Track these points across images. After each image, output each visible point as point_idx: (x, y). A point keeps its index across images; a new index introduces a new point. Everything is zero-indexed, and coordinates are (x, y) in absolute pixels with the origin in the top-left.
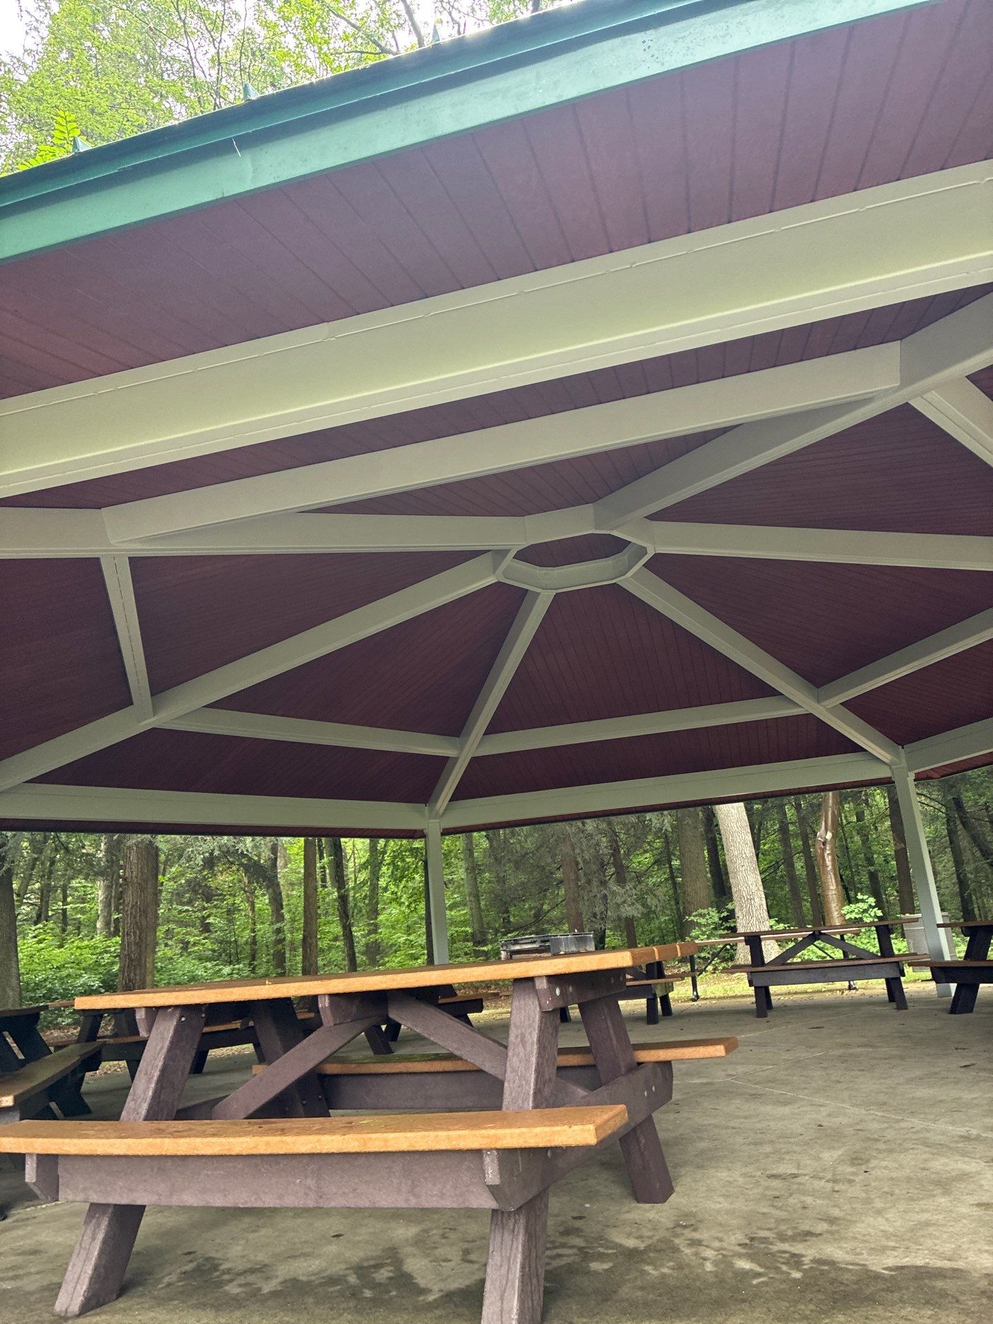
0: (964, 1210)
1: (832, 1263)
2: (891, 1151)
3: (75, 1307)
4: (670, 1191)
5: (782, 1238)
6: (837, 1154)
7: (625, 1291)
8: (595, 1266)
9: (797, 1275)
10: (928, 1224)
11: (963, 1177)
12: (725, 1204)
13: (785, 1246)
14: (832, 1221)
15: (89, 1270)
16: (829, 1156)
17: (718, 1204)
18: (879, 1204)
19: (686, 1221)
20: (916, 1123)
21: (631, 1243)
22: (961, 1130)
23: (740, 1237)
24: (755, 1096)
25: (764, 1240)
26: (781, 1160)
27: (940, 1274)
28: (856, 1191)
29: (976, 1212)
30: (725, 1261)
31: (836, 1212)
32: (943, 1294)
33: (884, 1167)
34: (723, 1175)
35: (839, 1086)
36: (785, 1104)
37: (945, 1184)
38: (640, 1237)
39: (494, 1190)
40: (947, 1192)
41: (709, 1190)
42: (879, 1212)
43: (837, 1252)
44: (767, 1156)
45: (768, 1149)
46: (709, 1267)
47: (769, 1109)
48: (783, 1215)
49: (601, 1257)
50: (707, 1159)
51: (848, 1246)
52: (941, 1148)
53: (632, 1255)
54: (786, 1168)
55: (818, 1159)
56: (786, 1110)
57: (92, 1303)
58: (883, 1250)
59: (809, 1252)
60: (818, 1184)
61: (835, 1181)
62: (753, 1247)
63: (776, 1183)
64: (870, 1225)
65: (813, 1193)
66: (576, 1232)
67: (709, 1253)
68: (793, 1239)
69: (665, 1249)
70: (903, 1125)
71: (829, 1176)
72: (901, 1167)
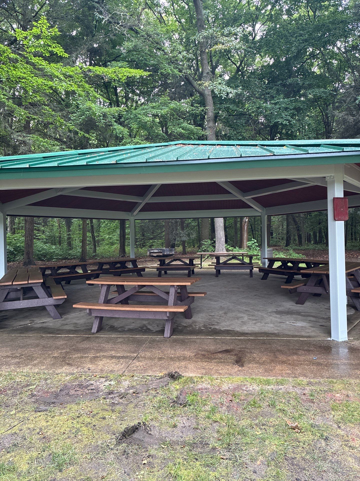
0: (239, 322)
1: (216, 329)
2: (232, 312)
3: (95, 332)
4: (192, 317)
5: (209, 325)
6: (222, 312)
7: (184, 331)
8: (179, 328)
9: (210, 330)
10: (232, 324)
11: (242, 317)
12: (201, 320)
13: (210, 326)
14: (218, 323)
15: (97, 326)
16: (221, 312)
17: (200, 320)
18: (226, 321)
19: (195, 322)
20: (239, 307)
21: (185, 325)
22: (246, 309)
23: (203, 325)
24: (210, 300)
25: (207, 325)
26: (212, 313)
27: (231, 331)
28: (223, 318)
29: (241, 323)
30: (200, 328)
31: (219, 322)
32: (230, 333)
33: (230, 315)
34: (201, 315)
35: (228, 298)
36: (216, 302)
37: (238, 318)
38: (187, 324)
39: (168, 317)
40: (238, 319)
41: (199, 317)
42: (226, 322)
43: (217, 327)
44: (210, 312)
45: (210, 311)
46: (197, 328)
47: (212, 303)
48: (210, 322)
49: (180, 327)
50: (199, 312)
51: (219, 326)
52: (240, 312)
53: (185, 326)
54: (212, 314)
55: (219, 313)
56: (216, 303)
57: (98, 331)
58: (224, 327)
59: (213, 327)
60: (217, 317)
61: (220, 317)
62: (204, 326)
63: (210, 317)
64: (223, 324)
65: (216, 318)
66: (176, 323)
67: (197, 327)
68: (211, 325)
69: (191, 326)
70: (236, 307)
71: (220, 316)
72: (232, 315)
